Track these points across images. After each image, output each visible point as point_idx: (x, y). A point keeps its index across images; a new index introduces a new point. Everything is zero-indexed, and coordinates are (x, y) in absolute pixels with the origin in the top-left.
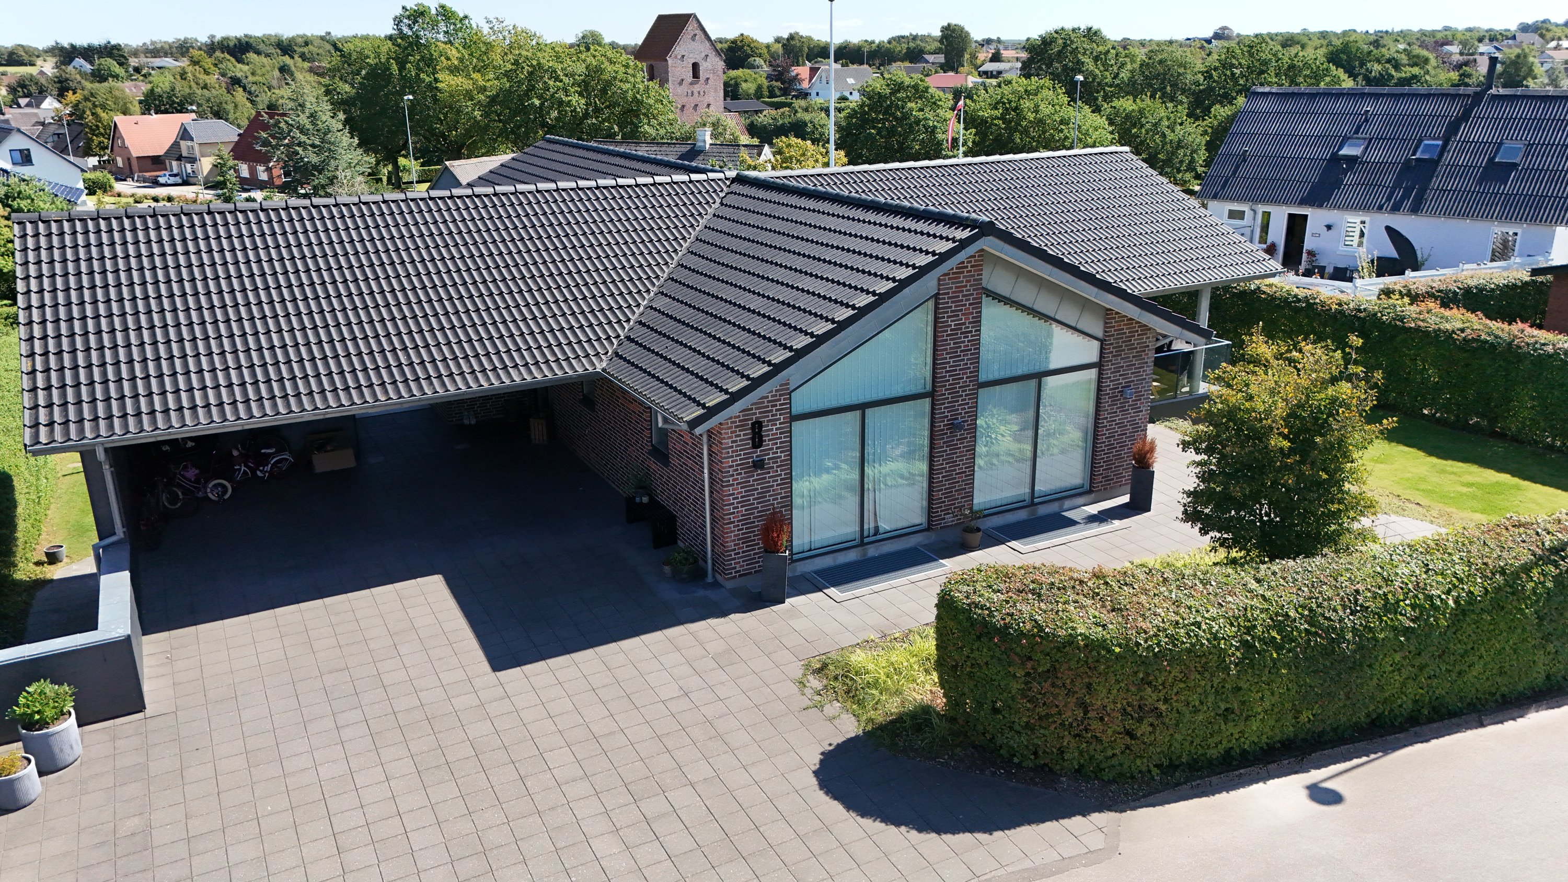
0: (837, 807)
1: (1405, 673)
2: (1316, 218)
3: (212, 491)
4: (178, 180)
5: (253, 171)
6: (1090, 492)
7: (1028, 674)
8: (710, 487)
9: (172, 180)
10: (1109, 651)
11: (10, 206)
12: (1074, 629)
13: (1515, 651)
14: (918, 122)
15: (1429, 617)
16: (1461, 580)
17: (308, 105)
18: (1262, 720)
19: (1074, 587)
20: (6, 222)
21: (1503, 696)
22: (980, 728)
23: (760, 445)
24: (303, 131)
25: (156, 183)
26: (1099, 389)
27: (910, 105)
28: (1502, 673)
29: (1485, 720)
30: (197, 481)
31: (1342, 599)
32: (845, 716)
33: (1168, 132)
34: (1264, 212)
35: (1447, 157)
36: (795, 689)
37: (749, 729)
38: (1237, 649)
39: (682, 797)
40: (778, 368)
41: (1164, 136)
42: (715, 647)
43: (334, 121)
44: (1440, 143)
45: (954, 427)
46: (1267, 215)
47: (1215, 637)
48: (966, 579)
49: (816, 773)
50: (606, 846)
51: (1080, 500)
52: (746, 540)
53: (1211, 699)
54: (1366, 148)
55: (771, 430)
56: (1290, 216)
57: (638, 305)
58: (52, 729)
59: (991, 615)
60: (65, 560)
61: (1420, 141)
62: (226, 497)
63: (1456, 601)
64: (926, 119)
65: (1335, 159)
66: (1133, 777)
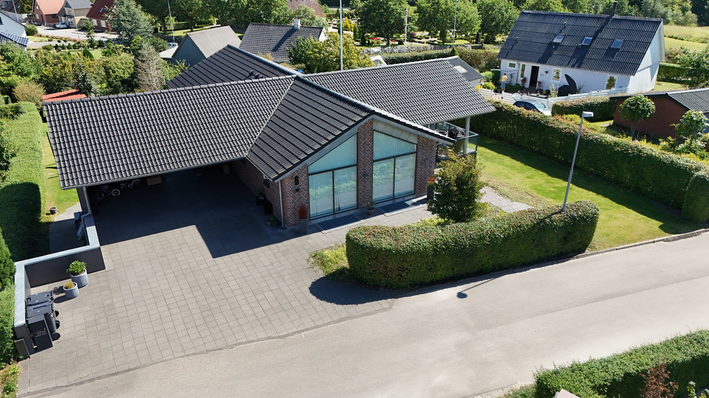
0: (314, 298)
1: (488, 257)
2: (542, 68)
3: (113, 193)
4: (65, 26)
5: (99, 23)
6: (414, 194)
7: (369, 259)
8: (282, 197)
9: (62, 26)
10: (392, 252)
11: (4, 55)
12: (382, 246)
13: (525, 250)
14: (393, 10)
15: (494, 241)
16: (506, 230)
17: (125, 2)
18: (442, 271)
19: (385, 233)
20: (3, 62)
21: (523, 263)
22: (358, 274)
23: (298, 184)
24: (124, 14)
25: (55, 28)
26: (416, 160)
27: (390, 3)
28: (521, 256)
29: (515, 270)
30: (108, 190)
31: (466, 236)
32: (320, 270)
33: (505, 13)
34: (523, 65)
35: (593, 46)
36: (306, 262)
37: (290, 275)
38: (432, 251)
39: (268, 294)
40: (302, 161)
41: (503, 15)
42: (282, 249)
43: (137, 9)
44: (591, 38)
45: (365, 175)
46: (524, 66)
47: (425, 248)
48: (355, 231)
49: (309, 288)
50: (245, 308)
51: (411, 197)
52: (294, 214)
53: (425, 265)
54: (563, 40)
55: (302, 179)
56: (533, 67)
57: (259, 131)
58: (80, 275)
59: (359, 242)
60: (57, 213)
61: (584, 37)
62: (118, 195)
63: (504, 235)
64: (396, 9)
65: (551, 44)
66: (402, 288)
